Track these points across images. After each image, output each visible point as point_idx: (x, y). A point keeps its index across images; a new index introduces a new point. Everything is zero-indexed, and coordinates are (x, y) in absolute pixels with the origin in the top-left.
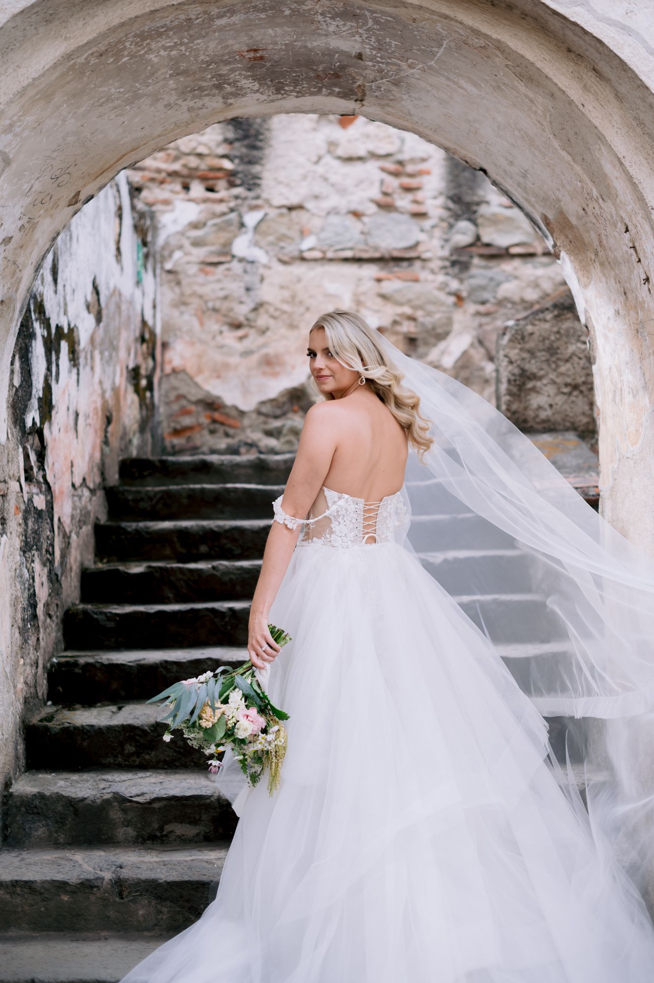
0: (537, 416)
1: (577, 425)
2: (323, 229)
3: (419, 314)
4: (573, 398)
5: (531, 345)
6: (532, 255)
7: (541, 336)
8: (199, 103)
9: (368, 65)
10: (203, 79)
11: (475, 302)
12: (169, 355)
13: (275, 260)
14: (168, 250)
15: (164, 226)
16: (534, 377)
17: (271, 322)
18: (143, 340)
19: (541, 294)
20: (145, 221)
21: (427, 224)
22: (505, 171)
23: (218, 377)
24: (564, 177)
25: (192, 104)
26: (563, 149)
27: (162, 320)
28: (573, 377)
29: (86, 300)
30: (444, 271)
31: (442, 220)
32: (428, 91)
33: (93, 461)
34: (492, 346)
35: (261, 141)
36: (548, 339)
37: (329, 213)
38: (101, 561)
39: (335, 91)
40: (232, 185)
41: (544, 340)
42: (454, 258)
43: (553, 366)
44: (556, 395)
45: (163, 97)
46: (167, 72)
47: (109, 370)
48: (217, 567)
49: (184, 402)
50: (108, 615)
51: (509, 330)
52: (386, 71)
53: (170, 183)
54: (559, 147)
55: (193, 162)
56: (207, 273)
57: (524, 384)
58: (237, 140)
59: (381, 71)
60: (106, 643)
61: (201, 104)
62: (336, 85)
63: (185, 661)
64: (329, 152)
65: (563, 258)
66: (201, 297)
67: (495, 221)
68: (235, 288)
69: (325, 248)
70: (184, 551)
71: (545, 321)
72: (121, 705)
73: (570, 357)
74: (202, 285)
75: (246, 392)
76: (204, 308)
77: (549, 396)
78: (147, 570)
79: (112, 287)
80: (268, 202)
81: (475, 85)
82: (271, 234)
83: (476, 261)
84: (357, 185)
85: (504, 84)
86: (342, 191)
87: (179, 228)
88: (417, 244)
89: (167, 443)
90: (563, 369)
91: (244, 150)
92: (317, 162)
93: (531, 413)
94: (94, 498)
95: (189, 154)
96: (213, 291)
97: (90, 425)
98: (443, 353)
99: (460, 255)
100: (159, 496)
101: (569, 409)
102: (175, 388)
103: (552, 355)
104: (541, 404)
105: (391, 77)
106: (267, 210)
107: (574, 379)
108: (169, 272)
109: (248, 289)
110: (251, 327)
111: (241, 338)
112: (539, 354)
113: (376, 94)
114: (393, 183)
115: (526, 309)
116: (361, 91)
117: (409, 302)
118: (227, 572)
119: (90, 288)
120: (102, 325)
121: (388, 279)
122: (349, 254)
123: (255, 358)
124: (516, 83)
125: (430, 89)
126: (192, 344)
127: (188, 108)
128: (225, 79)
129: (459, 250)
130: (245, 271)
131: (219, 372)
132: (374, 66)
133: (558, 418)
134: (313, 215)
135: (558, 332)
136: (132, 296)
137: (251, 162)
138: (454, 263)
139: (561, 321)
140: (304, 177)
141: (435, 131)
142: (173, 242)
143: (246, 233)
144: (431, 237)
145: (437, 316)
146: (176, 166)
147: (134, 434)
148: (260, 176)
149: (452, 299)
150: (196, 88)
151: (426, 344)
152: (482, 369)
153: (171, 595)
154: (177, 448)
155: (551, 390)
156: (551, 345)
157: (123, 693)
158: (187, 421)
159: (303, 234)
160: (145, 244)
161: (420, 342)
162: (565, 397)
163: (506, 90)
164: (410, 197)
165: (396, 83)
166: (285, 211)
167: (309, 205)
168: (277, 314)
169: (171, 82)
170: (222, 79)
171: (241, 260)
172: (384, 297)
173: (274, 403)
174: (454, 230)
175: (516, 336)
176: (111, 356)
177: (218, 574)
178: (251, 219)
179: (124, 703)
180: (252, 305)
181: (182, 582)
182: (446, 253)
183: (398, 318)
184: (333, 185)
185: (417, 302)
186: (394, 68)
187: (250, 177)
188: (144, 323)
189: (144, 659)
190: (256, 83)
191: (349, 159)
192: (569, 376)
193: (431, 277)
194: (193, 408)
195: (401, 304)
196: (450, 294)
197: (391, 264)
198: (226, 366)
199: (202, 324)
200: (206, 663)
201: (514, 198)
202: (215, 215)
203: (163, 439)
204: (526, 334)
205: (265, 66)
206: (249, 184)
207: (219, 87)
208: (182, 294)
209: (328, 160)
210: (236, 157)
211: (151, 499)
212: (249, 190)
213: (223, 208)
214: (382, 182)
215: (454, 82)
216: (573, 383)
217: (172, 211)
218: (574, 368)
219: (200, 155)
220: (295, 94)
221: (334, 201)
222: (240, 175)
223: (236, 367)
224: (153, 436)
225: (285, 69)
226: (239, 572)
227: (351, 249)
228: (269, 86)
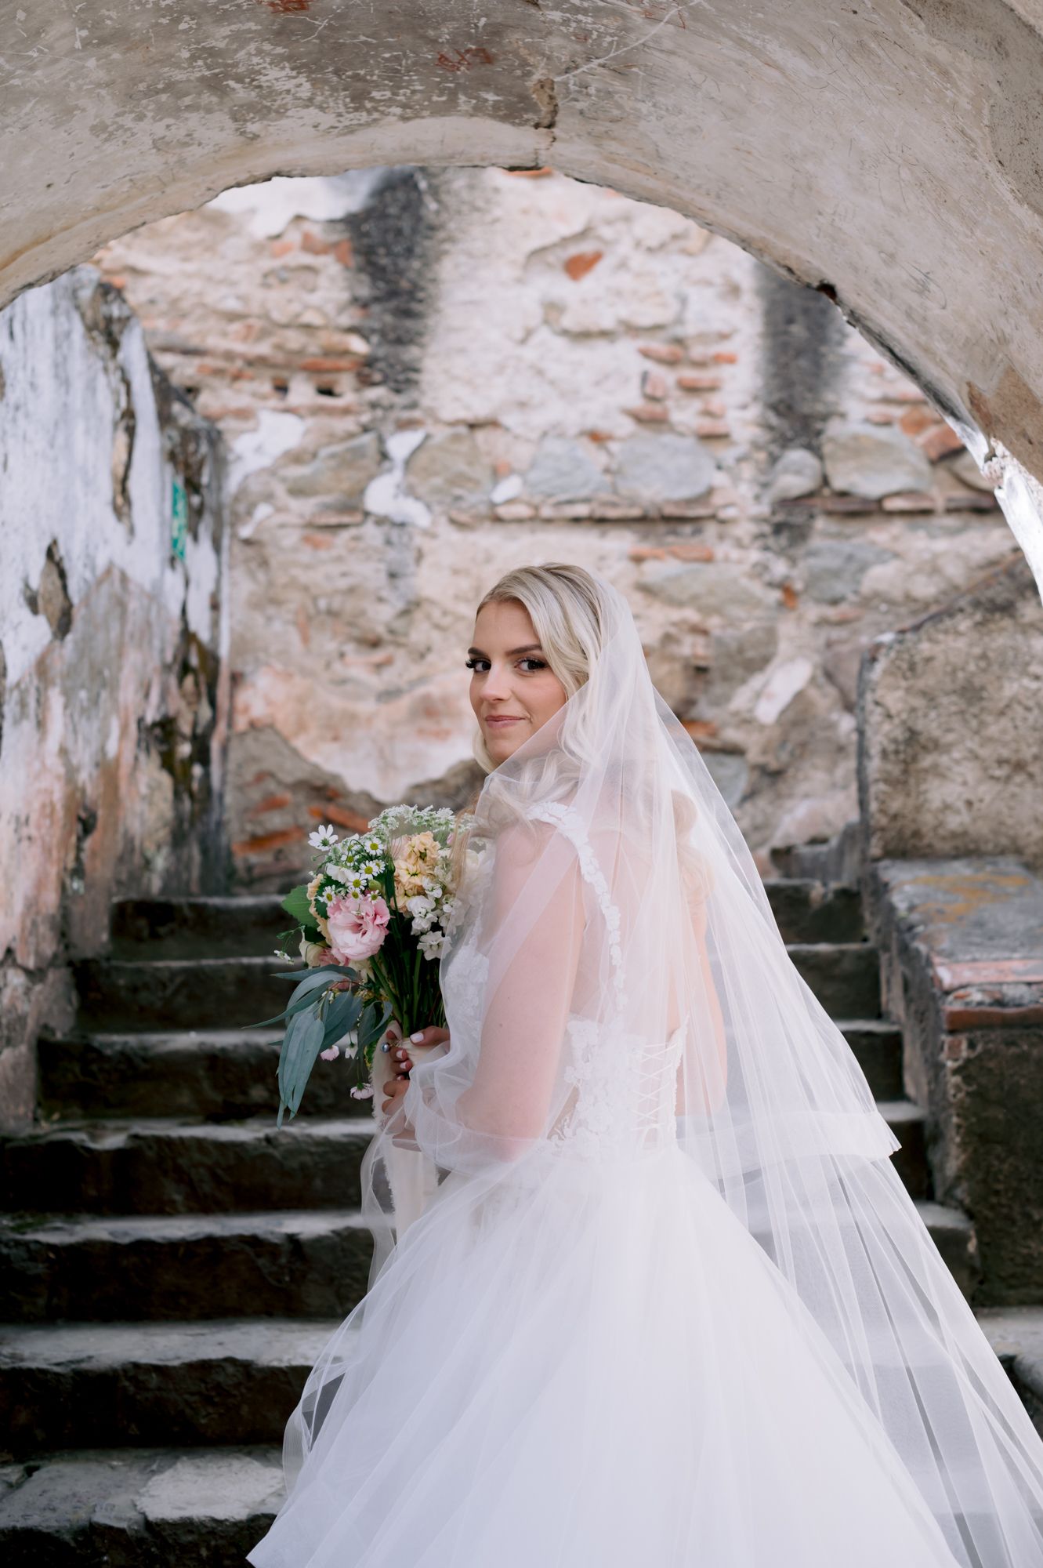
0: (941, 824)
1: (1021, 842)
2: (533, 465)
3: (714, 623)
4: (1012, 788)
5: (926, 681)
6: (926, 513)
7: (947, 663)
8: (178, 132)
9: (553, 22)
10: (169, 60)
11: (819, 601)
12: (244, 697)
13: (443, 521)
14: (246, 502)
15: (239, 458)
16: (936, 746)
17: (436, 637)
18: (185, 669)
19: (943, 586)
20: (198, 445)
21: (728, 455)
22: (876, 282)
23: (336, 739)
24: (1019, 278)
25: (159, 129)
26: (1024, 200)
27: (232, 630)
28: (1013, 746)
29: (27, 586)
30: (759, 543)
31: (756, 446)
32: (696, 87)
33: (38, 913)
34: (850, 682)
35: (421, 301)
36: (963, 669)
37: (545, 434)
38: (48, 1117)
39: (486, 100)
40: (365, 381)
41: (954, 672)
42: (780, 518)
43: (974, 723)
44: (979, 782)
45: (82, 102)
46: (73, 33)
47: (89, 728)
48: (276, 1138)
49: (271, 786)
50: (33, 1246)
51: (883, 651)
52: (594, 36)
53: (252, 379)
54: (1009, 196)
55: (294, 340)
56: (316, 546)
57: (915, 758)
58: (377, 300)
59: (583, 36)
60: (26, 1308)
61: (183, 132)
62: (487, 85)
63: (176, 1363)
64: (546, 322)
65: (1010, 484)
66: (306, 589)
67: (856, 449)
68: (371, 573)
69: (537, 500)
70: (218, 1098)
71: (958, 634)
72: (32, 1463)
73: (1008, 706)
74: (308, 567)
75: (387, 766)
76: (312, 611)
77: (965, 783)
78: (130, 1144)
79: (101, 562)
80: (431, 413)
81: (805, 50)
82: (436, 474)
83: (820, 523)
84: (597, 383)
85: (876, 34)
86: (569, 395)
87: (266, 461)
88: (710, 492)
89: (239, 862)
90: (993, 730)
91: (389, 319)
92: (523, 341)
93: (928, 819)
94: (38, 987)
95: (286, 326)
96: (328, 577)
97: (30, 838)
98: (758, 695)
99: (790, 514)
100: (178, 980)
101: (1005, 811)
102: (254, 759)
103: (970, 703)
104: (949, 800)
105: (608, 51)
106: (430, 428)
107: (1017, 751)
108: (248, 542)
109: (393, 576)
110: (398, 645)
111: (379, 667)
112: (945, 700)
113: (579, 105)
114: (667, 377)
115: (914, 613)
116: (546, 99)
117: (694, 600)
118: (299, 1147)
119: (39, 560)
120: (69, 637)
121: (656, 557)
122: (582, 510)
123: (405, 703)
124: (906, 27)
125: (698, 78)
126: (288, 676)
127: (154, 141)
128: (227, 65)
129: (789, 503)
130: (388, 542)
131: (337, 729)
132: (566, 22)
133: (983, 828)
134: (516, 437)
135: (984, 656)
136: (158, 585)
137: (399, 341)
138: (778, 529)
139: (990, 632)
140: (500, 369)
141: (719, 197)
142: (255, 487)
143: (390, 470)
144: (736, 479)
145: (748, 626)
146: (264, 348)
147: (159, 847)
148: (418, 366)
149: (776, 595)
150: (160, 86)
151: (726, 678)
152: (832, 726)
153: (178, 1198)
154: (256, 872)
155: (969, 771)
156: (969, 681)
157: (40, 1434)
158: (276, 821)
159: (497, 474)
160: (193, 485)
161: (714, 675)
162: (998, 787)
163: (881, 53)
164: (696, 404)
165: (621, 70)
166: (463, 430)
167: (509, 420)
168: (446, 621)
169: (91, 63)
170: (218, 65)
171: (381, 521)
172: (647, 590)
173: (439, 788)
174: (779, 466)
175: (898, 663)
176: (95, 701)
177: (277, 1154)
178: (400, 445)
179: (42, 1458)
180: (400, 605)
181: (202, 1170)
182: (764, 509)
183: (673, 630)
184: (552, 383)
185: (712, 601)
186: (613, 23)
187: (398, 367)
188: (188, 636)
189: (90, 1358)
190: (302, 79)
191: (583, 336)
192: (1005, 744)
193: (735, 554)
194: (288, 796)
195: (679, 604)
196: (771, 585)
197: (662, 528)
198: (352, 718)
199: (306, 639)
200: (224, 1369)
201: (896, 350)
202: (332, 438)
203: (230, 855)
204: (917, 658)
205: (313, 28)
206: (396, 381)
207: (215, 85)
208: (271, 584)
209: (544, 334)
210: (373, 331)
211: (164, 986)
212: (398, 391)
213: (348, 424)
214: (645, 378)
215: (752, 49)
216: (1014, 758)
217: (254, 430)
218: (1016, 727)
219: (308, 328)
220: (398, 111)
221: (555, 412)
222: (381, 365)
223: (369, 720)
224: (205, 852)
225: (363, 38)
226: (320, 1149)
227: (586, 500)
228: (334, 89)
